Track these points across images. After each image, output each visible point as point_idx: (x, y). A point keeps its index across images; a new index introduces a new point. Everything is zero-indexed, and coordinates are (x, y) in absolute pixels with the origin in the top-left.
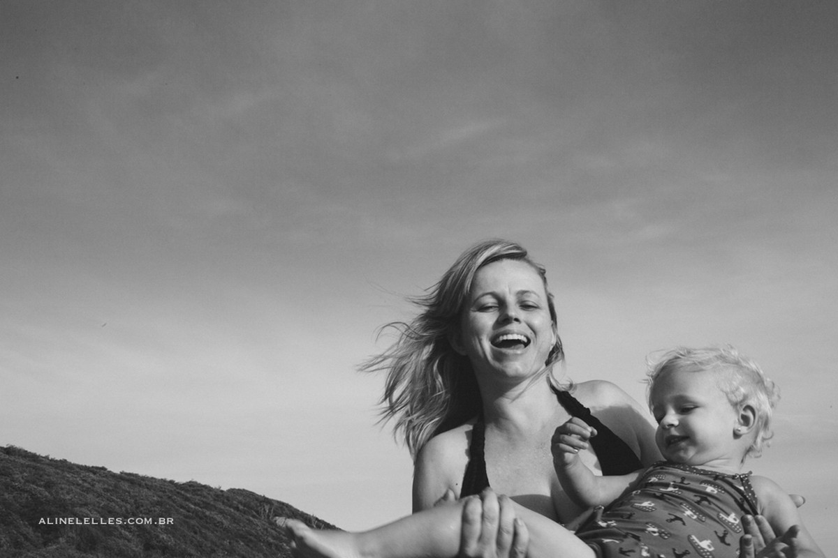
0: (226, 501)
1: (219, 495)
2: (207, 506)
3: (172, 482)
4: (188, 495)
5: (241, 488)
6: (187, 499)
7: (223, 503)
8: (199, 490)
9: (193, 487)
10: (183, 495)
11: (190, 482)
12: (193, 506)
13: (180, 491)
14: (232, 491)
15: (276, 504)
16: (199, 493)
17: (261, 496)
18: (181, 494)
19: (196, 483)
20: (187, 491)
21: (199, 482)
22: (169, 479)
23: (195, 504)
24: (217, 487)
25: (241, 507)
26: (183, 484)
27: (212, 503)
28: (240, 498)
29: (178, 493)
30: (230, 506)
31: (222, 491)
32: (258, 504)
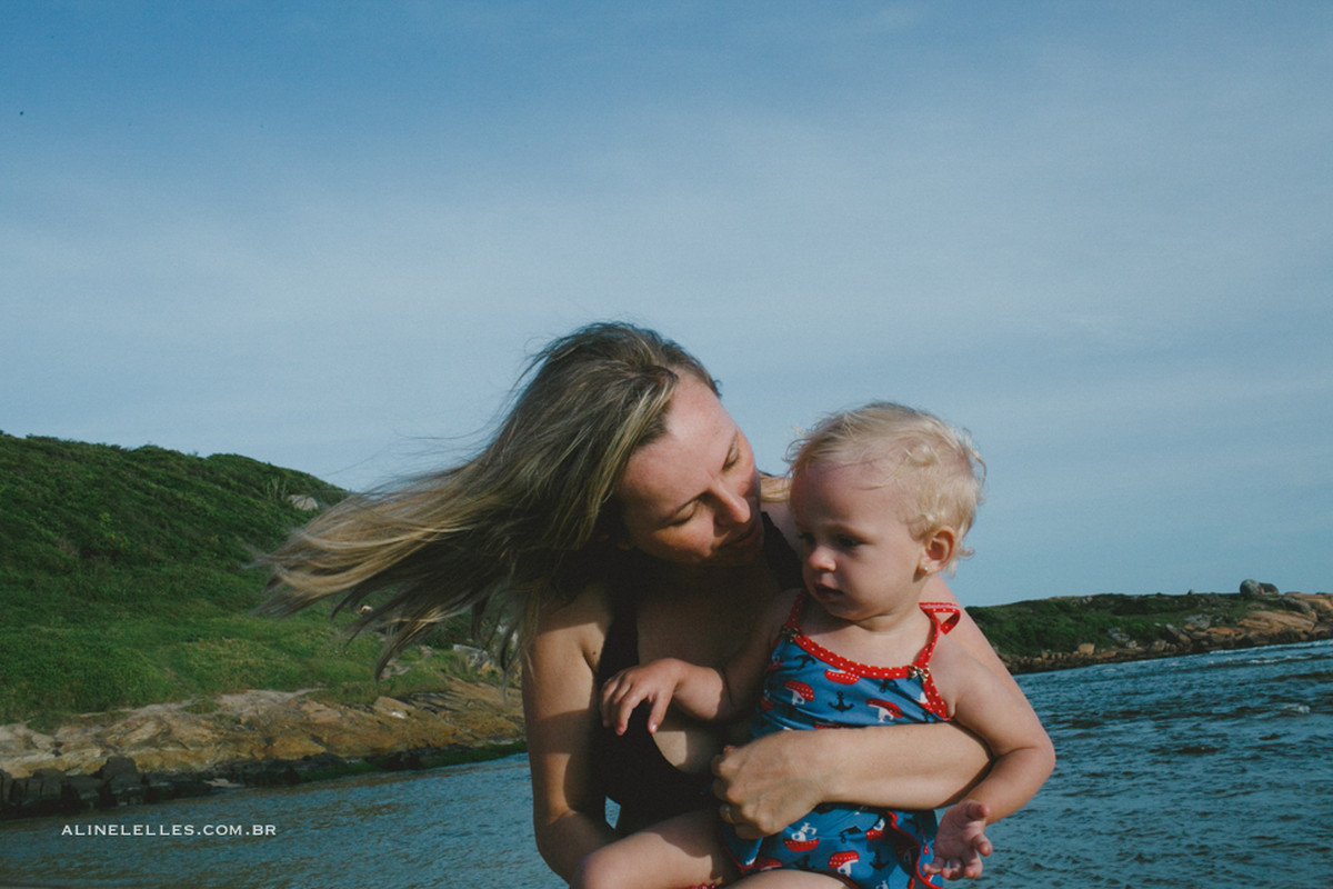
0: (207, 474)
1: (194, 465)
2: (178, 483)
3: (115, 448)
4: (145, 469)
5: (232, 452)
6: (143, 474)
7: (204, 477)
8: (162, 459)
9: (151, 455)
10: (137, 469)
11: (146, 447)
12: (154, 485)
13: (130, 462)
14: (216, 458)
15: (290, 475)
16: (163, 463)
17: (264, 464)
18: (133, 467)
19: (156, 447)
20: (142, 461)
21: (160, 446)
22: (110, 443)
23: (158, 482)
24: (192, 453)
25: (233, 483)
26: (136, 451)
27: (186, 478)
28: (231, 469)
29: (127, 465)
30: (216, 482)
31: (200, 459)
32: (261, 477)
